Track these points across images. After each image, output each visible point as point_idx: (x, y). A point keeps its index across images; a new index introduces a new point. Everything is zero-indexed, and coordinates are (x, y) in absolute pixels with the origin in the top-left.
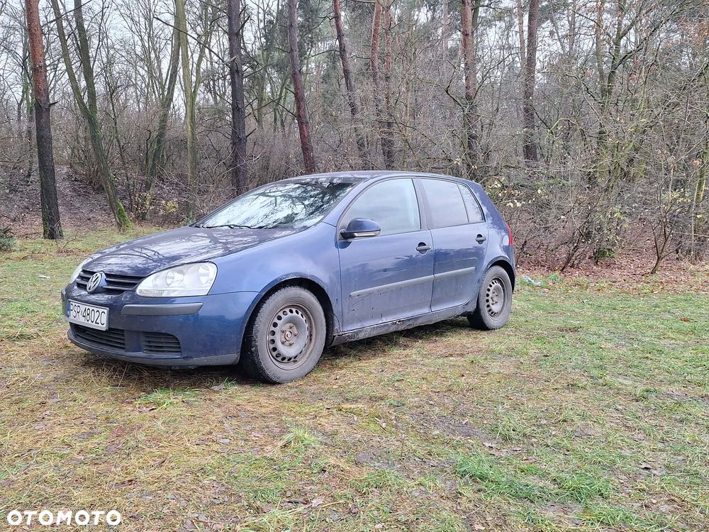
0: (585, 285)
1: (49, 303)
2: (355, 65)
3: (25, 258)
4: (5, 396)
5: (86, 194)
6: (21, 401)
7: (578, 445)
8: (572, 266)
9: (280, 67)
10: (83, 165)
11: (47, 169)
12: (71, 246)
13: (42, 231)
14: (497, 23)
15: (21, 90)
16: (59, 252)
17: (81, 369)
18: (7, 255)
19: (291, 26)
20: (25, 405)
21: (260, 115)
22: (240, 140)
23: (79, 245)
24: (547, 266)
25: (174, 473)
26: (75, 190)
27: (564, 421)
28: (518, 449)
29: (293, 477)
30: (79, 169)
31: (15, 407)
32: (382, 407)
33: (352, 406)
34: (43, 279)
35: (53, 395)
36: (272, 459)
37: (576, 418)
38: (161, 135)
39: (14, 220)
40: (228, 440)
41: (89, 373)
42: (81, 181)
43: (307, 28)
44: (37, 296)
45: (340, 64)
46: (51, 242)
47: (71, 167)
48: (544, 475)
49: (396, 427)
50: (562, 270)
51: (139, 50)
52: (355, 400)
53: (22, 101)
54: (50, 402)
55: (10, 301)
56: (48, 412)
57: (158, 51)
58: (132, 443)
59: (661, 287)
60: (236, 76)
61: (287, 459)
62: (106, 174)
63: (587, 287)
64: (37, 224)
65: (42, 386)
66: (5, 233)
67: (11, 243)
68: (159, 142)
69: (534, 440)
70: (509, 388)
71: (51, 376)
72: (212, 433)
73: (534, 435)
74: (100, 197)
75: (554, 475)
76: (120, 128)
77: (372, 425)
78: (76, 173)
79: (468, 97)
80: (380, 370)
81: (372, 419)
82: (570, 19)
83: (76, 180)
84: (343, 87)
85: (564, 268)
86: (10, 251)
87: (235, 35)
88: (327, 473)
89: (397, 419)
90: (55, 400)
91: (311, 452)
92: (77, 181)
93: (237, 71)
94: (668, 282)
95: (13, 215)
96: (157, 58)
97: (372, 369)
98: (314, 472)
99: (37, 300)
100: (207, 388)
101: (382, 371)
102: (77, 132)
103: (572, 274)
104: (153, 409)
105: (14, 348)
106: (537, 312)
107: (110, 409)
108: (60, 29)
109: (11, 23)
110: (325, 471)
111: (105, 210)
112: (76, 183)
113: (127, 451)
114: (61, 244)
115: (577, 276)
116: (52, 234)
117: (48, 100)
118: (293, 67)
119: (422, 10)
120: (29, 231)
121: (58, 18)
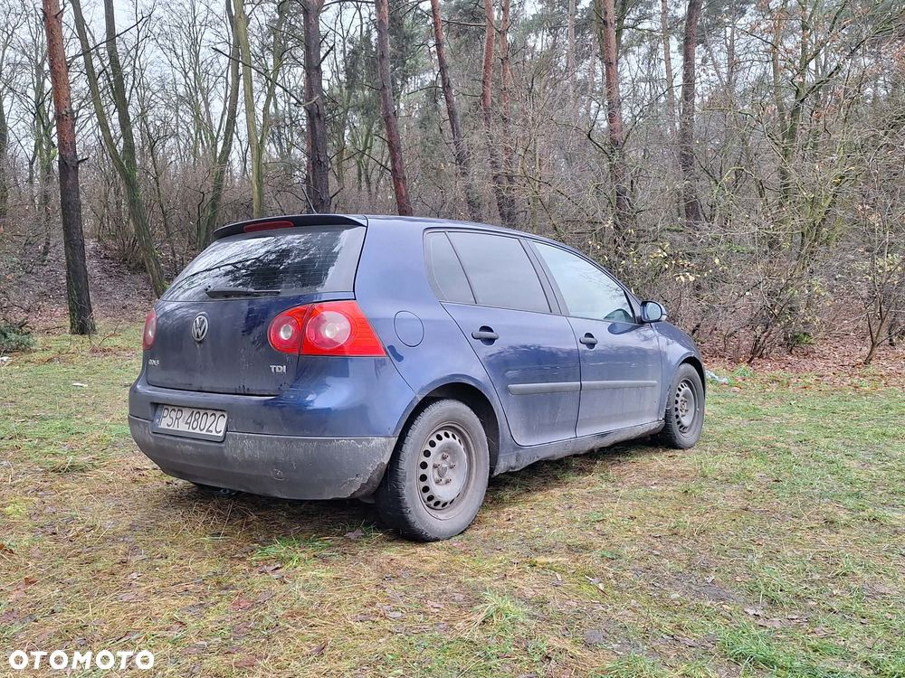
0: (785, 382)
1: (97, 420)
2: (462, 105)
3: (50, 360)
4: (69, 554)
5: (120, 275)
6: (94, 561)
7: (875, 609)
8: (760, 357)
9: (366, 109)
10: (115, 237)
11: (75, 245)
12: (108, 344)
13: (68, 323)
14: (636, 49)
15: (33, 143)
16: (94, 351)
17: (164, 514)
18: (26, 357)
19: (383, 56)
20: (100, 566)
21: (340, 169)
22: (323, 202)
23: (117, 341)
24: (727, 357)
25: (345, 665)
26: (104, 270)
27: (845, 574)
28: (795, 617)
29: (508, 668)
30: (110, 242)
31: (87, 569)
32: (593, 560)
33: (550, 560)
34: (79, 388)
35: (134, 549)
36: (472, 642)
37: (858, 571)
38: (217, 198)
39: (28, 311)
40: (399, 614)
41: (175, 518)
42: (112, 259)
43: (399, 59)
44: (78, 412)
45: (442, 104)
46: (81, 338)
47: (100, 240)
48: (848, 656)
49: (618, 588)
50: (749, 362)
51: (181, 90)
52: (548, 551)
53: (34, 157)
54: (133, 560)
55: (43, 419)
56: (134, 575)
57: (206, 93)
58: (269, 620)
59: (883, 382)
60: (316, 120)
61: (493, 641)
62: (148, 249)
63: (788, 385)
64: (59, 314)
65: (114, 538)
66: (20, 327)
67: (31, 341)
68: (214, 206)
69: (811, 603)
70: (750, 528)
71: (126, 522)
72: (375, 603)
73: (810, 596)
74: (138, 278)
75: (863, 655)
76: (163, 189)
77: (585, 587)
78: (106, 248)
79: (614, 142)
80: (567, 506)
81: (583, 579)
82: (728, 42)
83: (106, 257)
84: (448, 133)
85: (751, 359)
86: (30, 352)
87: (313, 70)
88: (553, 661)
89: (616, 577)
90: (140, 557)
91: (521, 630)
92: (108, 258)
93: (318, 115)
94: (889, 375)
95: (26, 304)
96: (205, 100)
97: (555, 504)
98: (535, 660)
99: (79, 416)
100: (339, 535)
101: (570, 507)
102: (106, 196)
103: (762, 367)
104: (277, 569)
105: (67, 485)
106: (735, 419)
107: (218, 569)
108: (89, 64)
109: (18, 58)
110: (550, 659)
111: (144, 296)
112: (106, 261)
113: (266, 633)
114: (96, 340)
115: (768, 369)
116: (82, 327)
117: (76, 156)
118: (386, 108)
119: (540, 35)
120: (49, 324)
121: (86, 52)
